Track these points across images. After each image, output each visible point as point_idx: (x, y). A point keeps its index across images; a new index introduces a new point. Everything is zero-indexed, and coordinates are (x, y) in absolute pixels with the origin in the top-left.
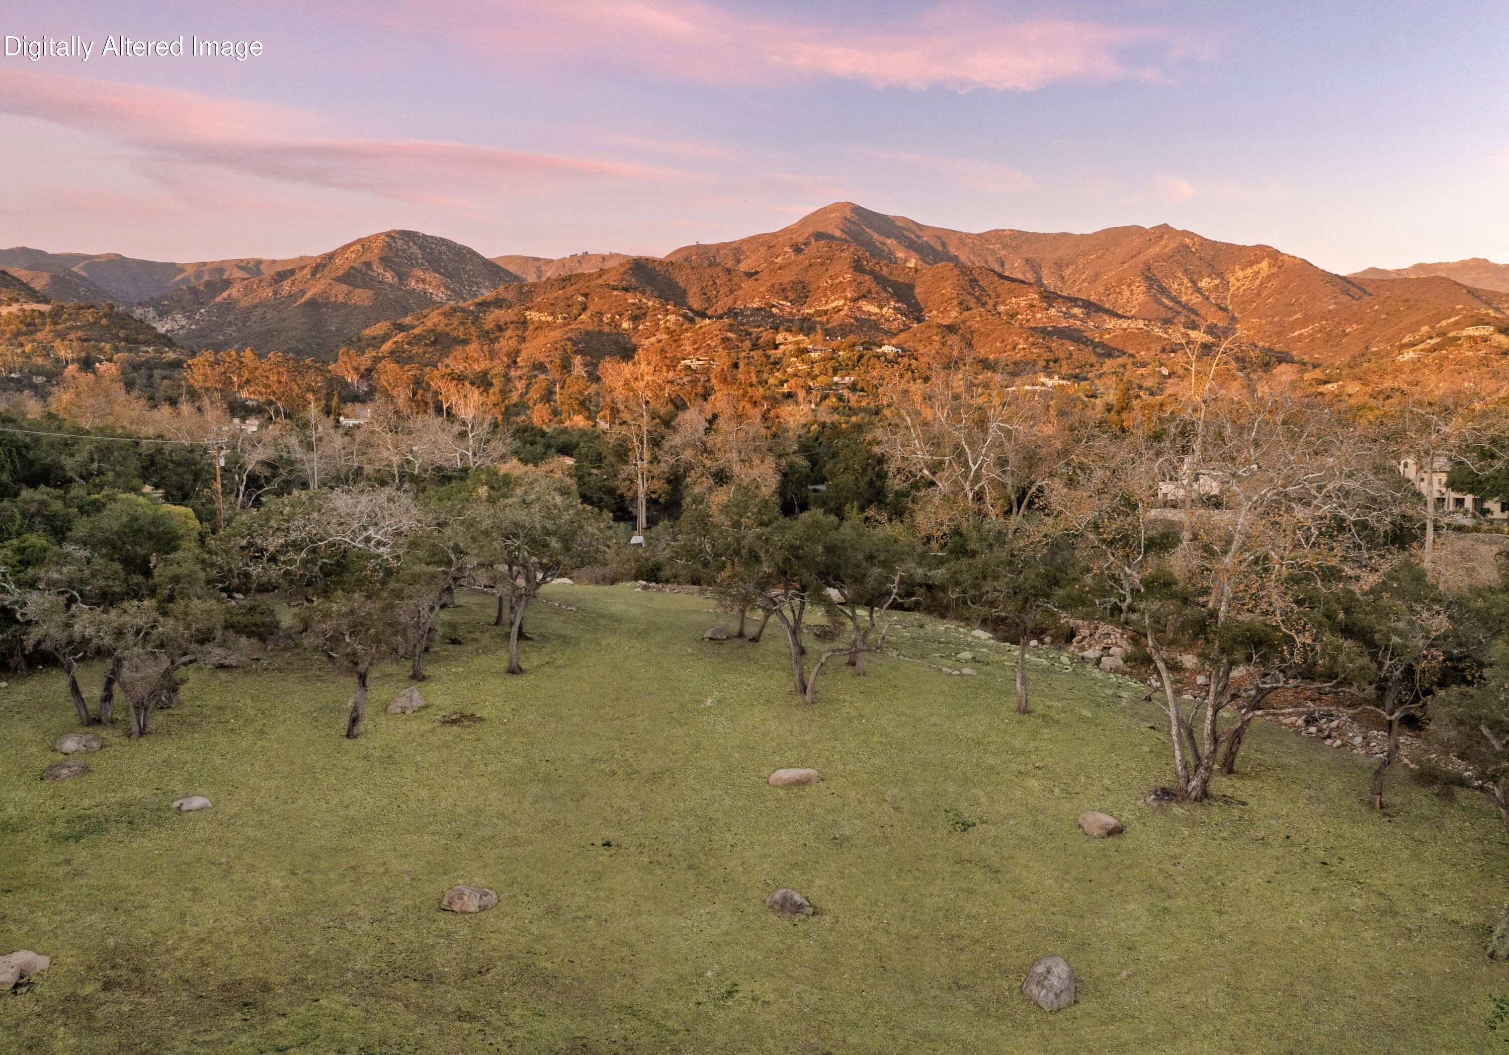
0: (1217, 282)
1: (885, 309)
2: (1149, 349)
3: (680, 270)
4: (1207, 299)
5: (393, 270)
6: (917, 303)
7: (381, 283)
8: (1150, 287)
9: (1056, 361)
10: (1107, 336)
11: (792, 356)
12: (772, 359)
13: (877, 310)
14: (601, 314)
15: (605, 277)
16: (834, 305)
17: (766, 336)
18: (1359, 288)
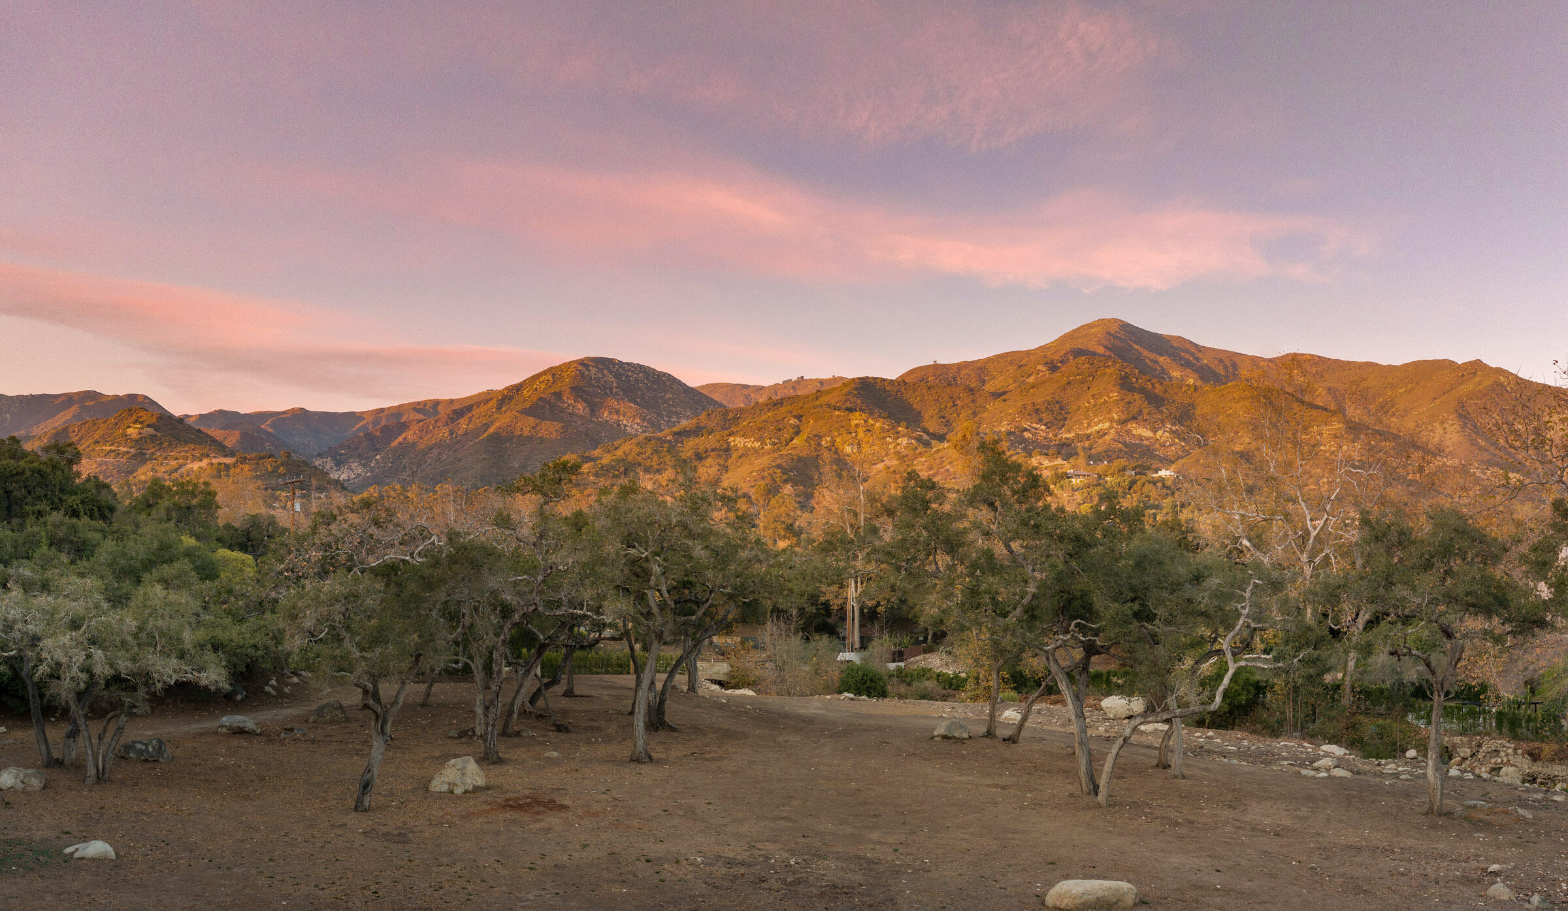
1: (1160, 433)
3: (915, 391)
5: (585, 401)
6: (1198, 425)
7: (571, 414)
8: (1464, 426)
13: (1149, 434)
14: (818, 437)
15: (824, 398)
16: (1098, 428)
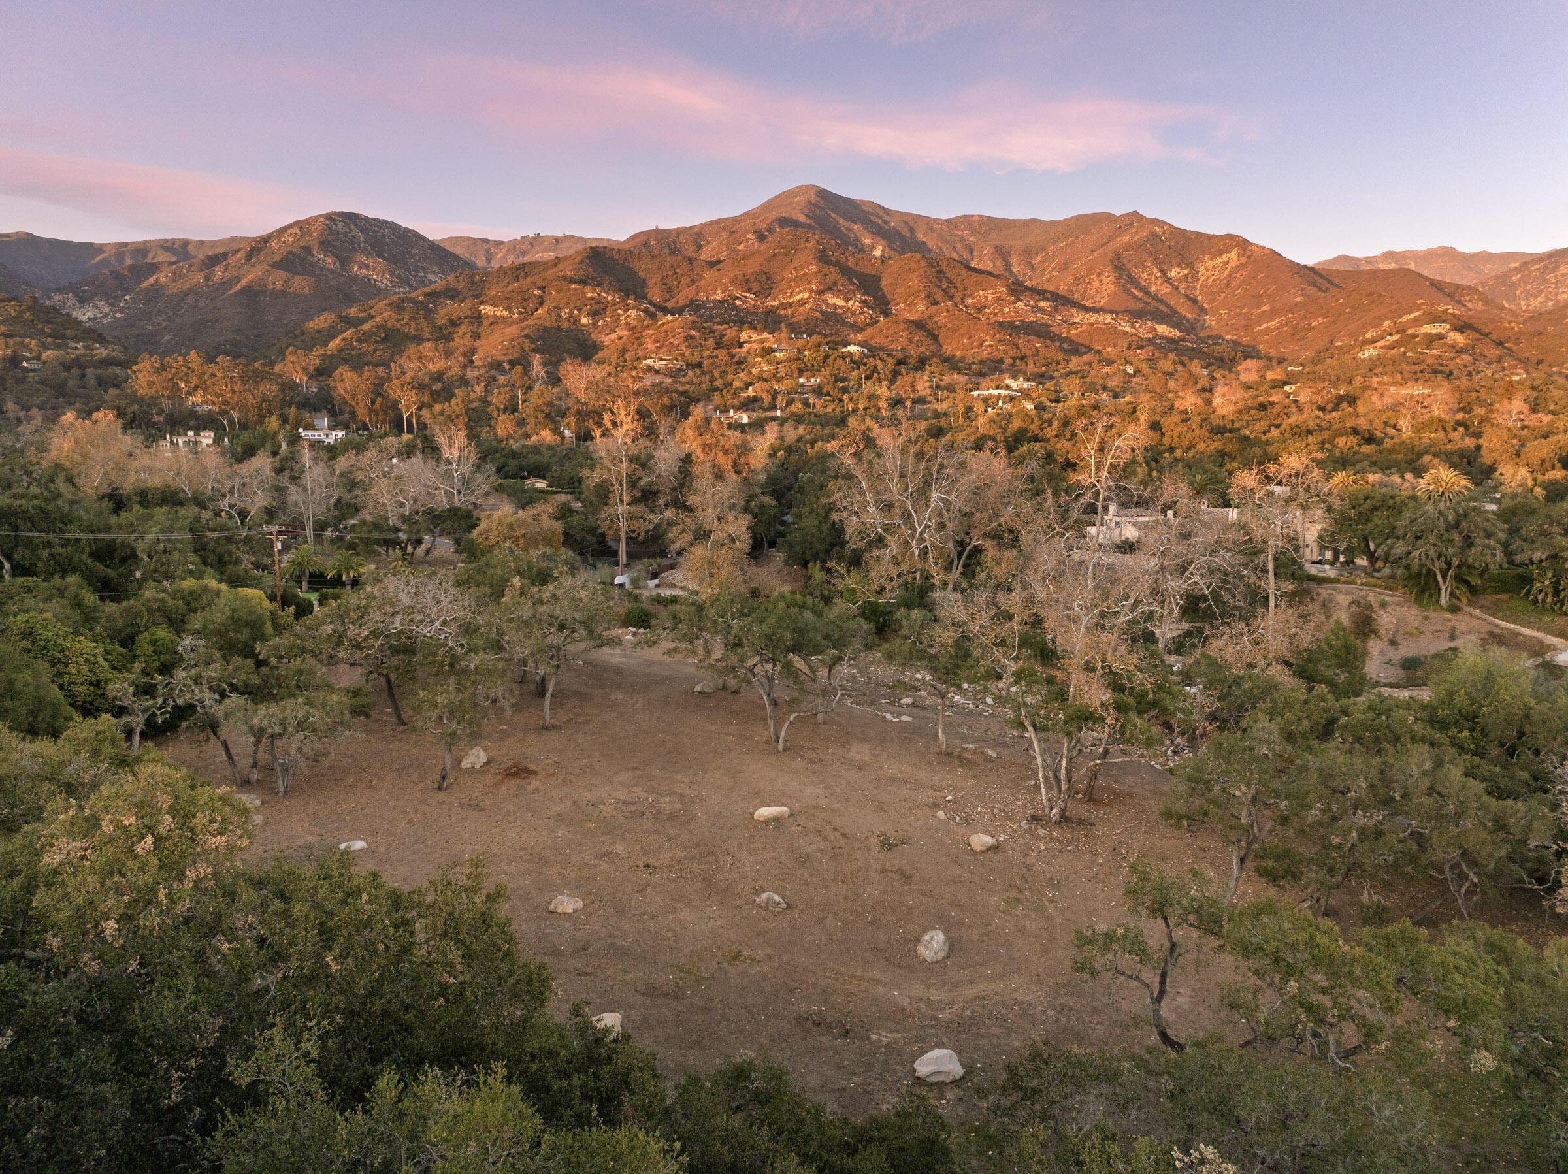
0: (1186, 272)
1: (851, 302)
2: (1115, 345)
3: (640, 259)
4: (1177, 289)
5: (334, 255)
6: (884, 295)
7: (322, 268)
8: (1119, 278)
9: (1022, 359)
10: (1074, 332)
11: (757, 356)
12: (736, 359)
13: (843, 303)
14: (559, 308)
15: (561, 266)
16: (799, 297)
17: (730, 333)
18: (1327, 279)
